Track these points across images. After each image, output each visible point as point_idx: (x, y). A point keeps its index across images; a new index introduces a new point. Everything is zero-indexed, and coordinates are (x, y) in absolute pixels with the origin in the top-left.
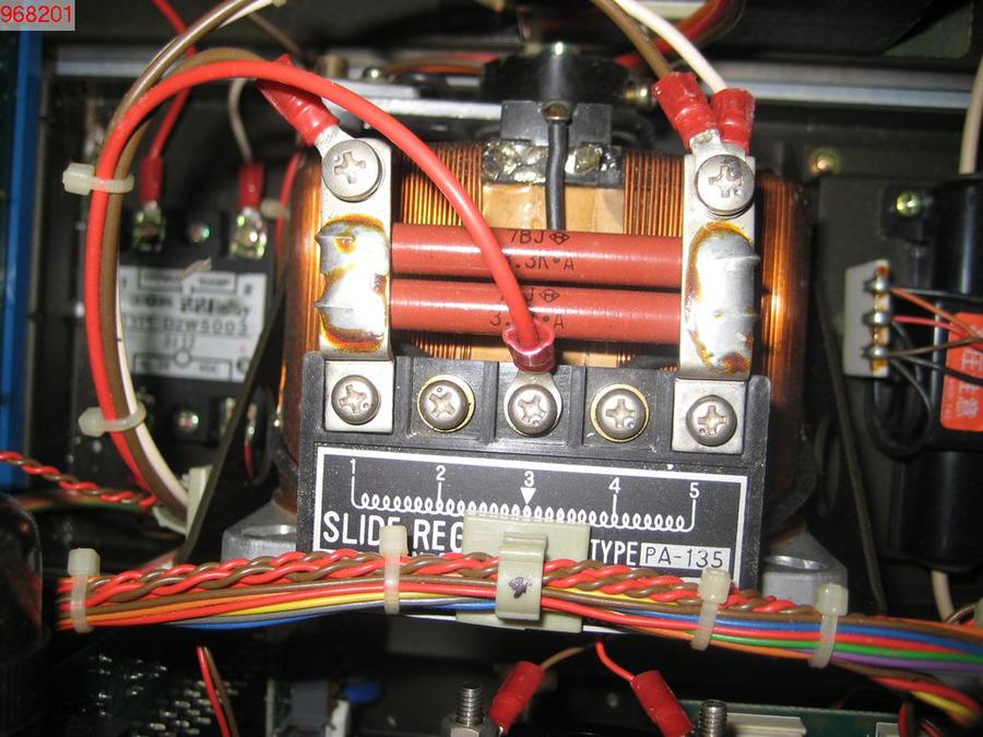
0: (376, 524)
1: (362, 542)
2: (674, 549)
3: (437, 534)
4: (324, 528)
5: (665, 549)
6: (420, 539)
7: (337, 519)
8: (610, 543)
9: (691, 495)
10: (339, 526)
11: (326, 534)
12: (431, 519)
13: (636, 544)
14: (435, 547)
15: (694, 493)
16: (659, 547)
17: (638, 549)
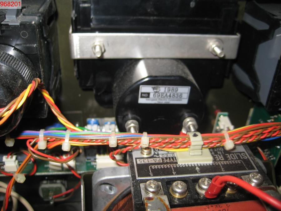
0: (234, 158)
1: (235, 154)
2: (153, 162)
3: (217, 158)
4: (246, 155)
5: (155, 162)
6: (221, 156)
7: (244, 157)
8: (171, 161)
9: (152, 173)
10: (242, 157)
11: (245, 154)
12: (220, 160)
13: (164, 162)
14: (216, 155)
15: (151, 174)
16: (157, 162)
17: (163, 161)
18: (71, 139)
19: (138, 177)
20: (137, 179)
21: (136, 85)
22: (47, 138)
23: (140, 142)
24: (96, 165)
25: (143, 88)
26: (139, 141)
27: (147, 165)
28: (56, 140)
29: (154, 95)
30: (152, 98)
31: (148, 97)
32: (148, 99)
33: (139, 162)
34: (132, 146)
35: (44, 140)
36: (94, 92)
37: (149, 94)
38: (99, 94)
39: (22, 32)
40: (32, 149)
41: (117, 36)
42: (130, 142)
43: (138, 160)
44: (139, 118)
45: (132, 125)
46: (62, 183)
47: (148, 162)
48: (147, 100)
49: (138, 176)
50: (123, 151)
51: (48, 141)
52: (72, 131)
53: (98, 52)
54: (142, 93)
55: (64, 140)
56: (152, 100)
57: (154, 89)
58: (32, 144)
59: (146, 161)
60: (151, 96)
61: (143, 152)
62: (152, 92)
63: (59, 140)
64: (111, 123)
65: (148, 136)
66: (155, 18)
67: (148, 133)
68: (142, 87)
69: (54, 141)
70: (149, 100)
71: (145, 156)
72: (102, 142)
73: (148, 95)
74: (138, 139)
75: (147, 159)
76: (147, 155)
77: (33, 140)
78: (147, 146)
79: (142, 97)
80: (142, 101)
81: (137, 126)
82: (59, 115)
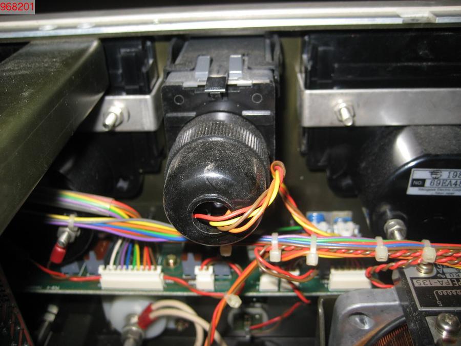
2: (439, 285)
5: (442, 284)
9: (440, 302)
13: (455, 285)
17: (453, 284)
18: (319, 249)
19: (421, 307)
20: (419, 309)
21: (406, 167)
22: (283, 245)
23: (421, 255)
24: (328, 284)
25: (415, 172)
26: (417, 254)
27: (430, 290)
28: (296, 249)
29: (431, 182)
30: (428, 187)
31: (423, 185)
32: (422, 188)
33: (417, 285)
34: (408, 260)
35: (279, 249)
36: (328, 173)
37: (424, 181)
38: (335, 177)
39: (254, 95)
40: (261, 259)
41: (372, 93)
42: (405, 255)
43: (414, 281)
44: (405, 216)
45: (397, 227)
46: (263, 308)
47: (431, 284)
48: (420, 189)
49: (420, 305)
50: (383, 268)
51: (283, 250)
52: (318, 237)
53: (349, 119)
54: (414, 180)
55: (309, 249)
56: (428, 190)
57: (432, 174)
58: (261, 252)
59: (428, 283)
60: (427, 184)
61: (420, 269)
62: (430, 179)
63: (300, 248)
64: (345, 221)
65: (432, 247)
66: (430, 64)
67: (432, 242)
68: (414, 170)
69: (293, 250)
70: (423, 190)
71: (422, 275)
72: (364, 253)
73: (421, 183)
74: (416, 251)
75: (428, 280)
76: (426, 273)
77: (262, 248)
78: (432, 261)
79: (413, 185)
80: (412, 191)
81: (404, 228)
82: (295, 211)
